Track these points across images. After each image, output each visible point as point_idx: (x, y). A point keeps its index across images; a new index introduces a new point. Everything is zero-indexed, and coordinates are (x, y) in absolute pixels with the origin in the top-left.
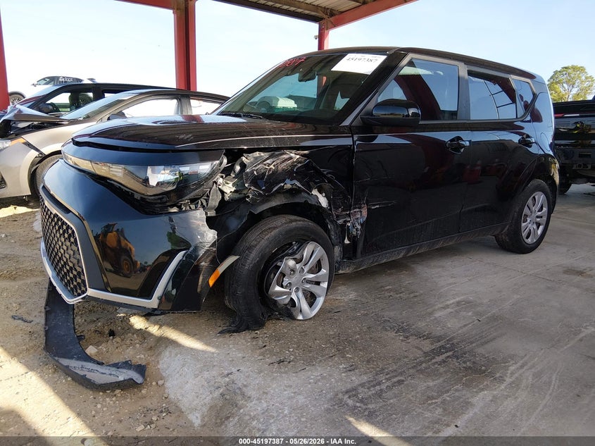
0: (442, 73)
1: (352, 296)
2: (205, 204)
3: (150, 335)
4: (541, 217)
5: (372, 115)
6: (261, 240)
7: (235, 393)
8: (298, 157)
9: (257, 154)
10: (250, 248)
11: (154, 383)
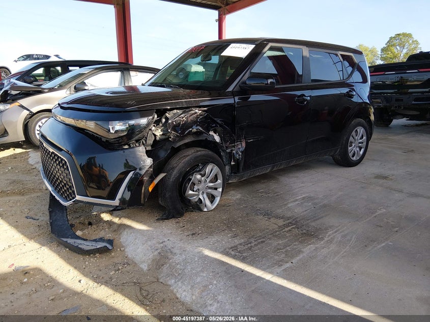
0: (292, 54)
1: (239, 196)
2: (144, 142)
3: (114, 223)
4: (362, 143)
5: (246, 84)
6: (180, 163)
7: (167, 251)
8: (200, 112)
9: (175, 111)
10: (173, 168)
11: (119, 250)
